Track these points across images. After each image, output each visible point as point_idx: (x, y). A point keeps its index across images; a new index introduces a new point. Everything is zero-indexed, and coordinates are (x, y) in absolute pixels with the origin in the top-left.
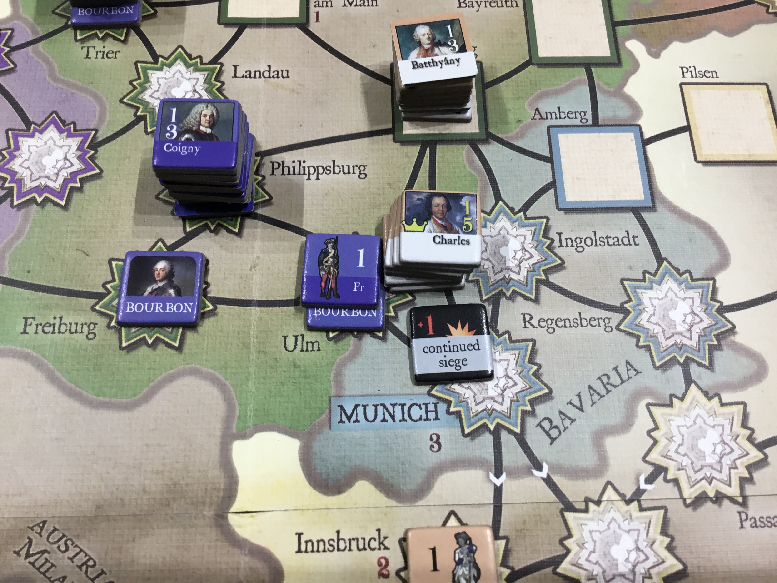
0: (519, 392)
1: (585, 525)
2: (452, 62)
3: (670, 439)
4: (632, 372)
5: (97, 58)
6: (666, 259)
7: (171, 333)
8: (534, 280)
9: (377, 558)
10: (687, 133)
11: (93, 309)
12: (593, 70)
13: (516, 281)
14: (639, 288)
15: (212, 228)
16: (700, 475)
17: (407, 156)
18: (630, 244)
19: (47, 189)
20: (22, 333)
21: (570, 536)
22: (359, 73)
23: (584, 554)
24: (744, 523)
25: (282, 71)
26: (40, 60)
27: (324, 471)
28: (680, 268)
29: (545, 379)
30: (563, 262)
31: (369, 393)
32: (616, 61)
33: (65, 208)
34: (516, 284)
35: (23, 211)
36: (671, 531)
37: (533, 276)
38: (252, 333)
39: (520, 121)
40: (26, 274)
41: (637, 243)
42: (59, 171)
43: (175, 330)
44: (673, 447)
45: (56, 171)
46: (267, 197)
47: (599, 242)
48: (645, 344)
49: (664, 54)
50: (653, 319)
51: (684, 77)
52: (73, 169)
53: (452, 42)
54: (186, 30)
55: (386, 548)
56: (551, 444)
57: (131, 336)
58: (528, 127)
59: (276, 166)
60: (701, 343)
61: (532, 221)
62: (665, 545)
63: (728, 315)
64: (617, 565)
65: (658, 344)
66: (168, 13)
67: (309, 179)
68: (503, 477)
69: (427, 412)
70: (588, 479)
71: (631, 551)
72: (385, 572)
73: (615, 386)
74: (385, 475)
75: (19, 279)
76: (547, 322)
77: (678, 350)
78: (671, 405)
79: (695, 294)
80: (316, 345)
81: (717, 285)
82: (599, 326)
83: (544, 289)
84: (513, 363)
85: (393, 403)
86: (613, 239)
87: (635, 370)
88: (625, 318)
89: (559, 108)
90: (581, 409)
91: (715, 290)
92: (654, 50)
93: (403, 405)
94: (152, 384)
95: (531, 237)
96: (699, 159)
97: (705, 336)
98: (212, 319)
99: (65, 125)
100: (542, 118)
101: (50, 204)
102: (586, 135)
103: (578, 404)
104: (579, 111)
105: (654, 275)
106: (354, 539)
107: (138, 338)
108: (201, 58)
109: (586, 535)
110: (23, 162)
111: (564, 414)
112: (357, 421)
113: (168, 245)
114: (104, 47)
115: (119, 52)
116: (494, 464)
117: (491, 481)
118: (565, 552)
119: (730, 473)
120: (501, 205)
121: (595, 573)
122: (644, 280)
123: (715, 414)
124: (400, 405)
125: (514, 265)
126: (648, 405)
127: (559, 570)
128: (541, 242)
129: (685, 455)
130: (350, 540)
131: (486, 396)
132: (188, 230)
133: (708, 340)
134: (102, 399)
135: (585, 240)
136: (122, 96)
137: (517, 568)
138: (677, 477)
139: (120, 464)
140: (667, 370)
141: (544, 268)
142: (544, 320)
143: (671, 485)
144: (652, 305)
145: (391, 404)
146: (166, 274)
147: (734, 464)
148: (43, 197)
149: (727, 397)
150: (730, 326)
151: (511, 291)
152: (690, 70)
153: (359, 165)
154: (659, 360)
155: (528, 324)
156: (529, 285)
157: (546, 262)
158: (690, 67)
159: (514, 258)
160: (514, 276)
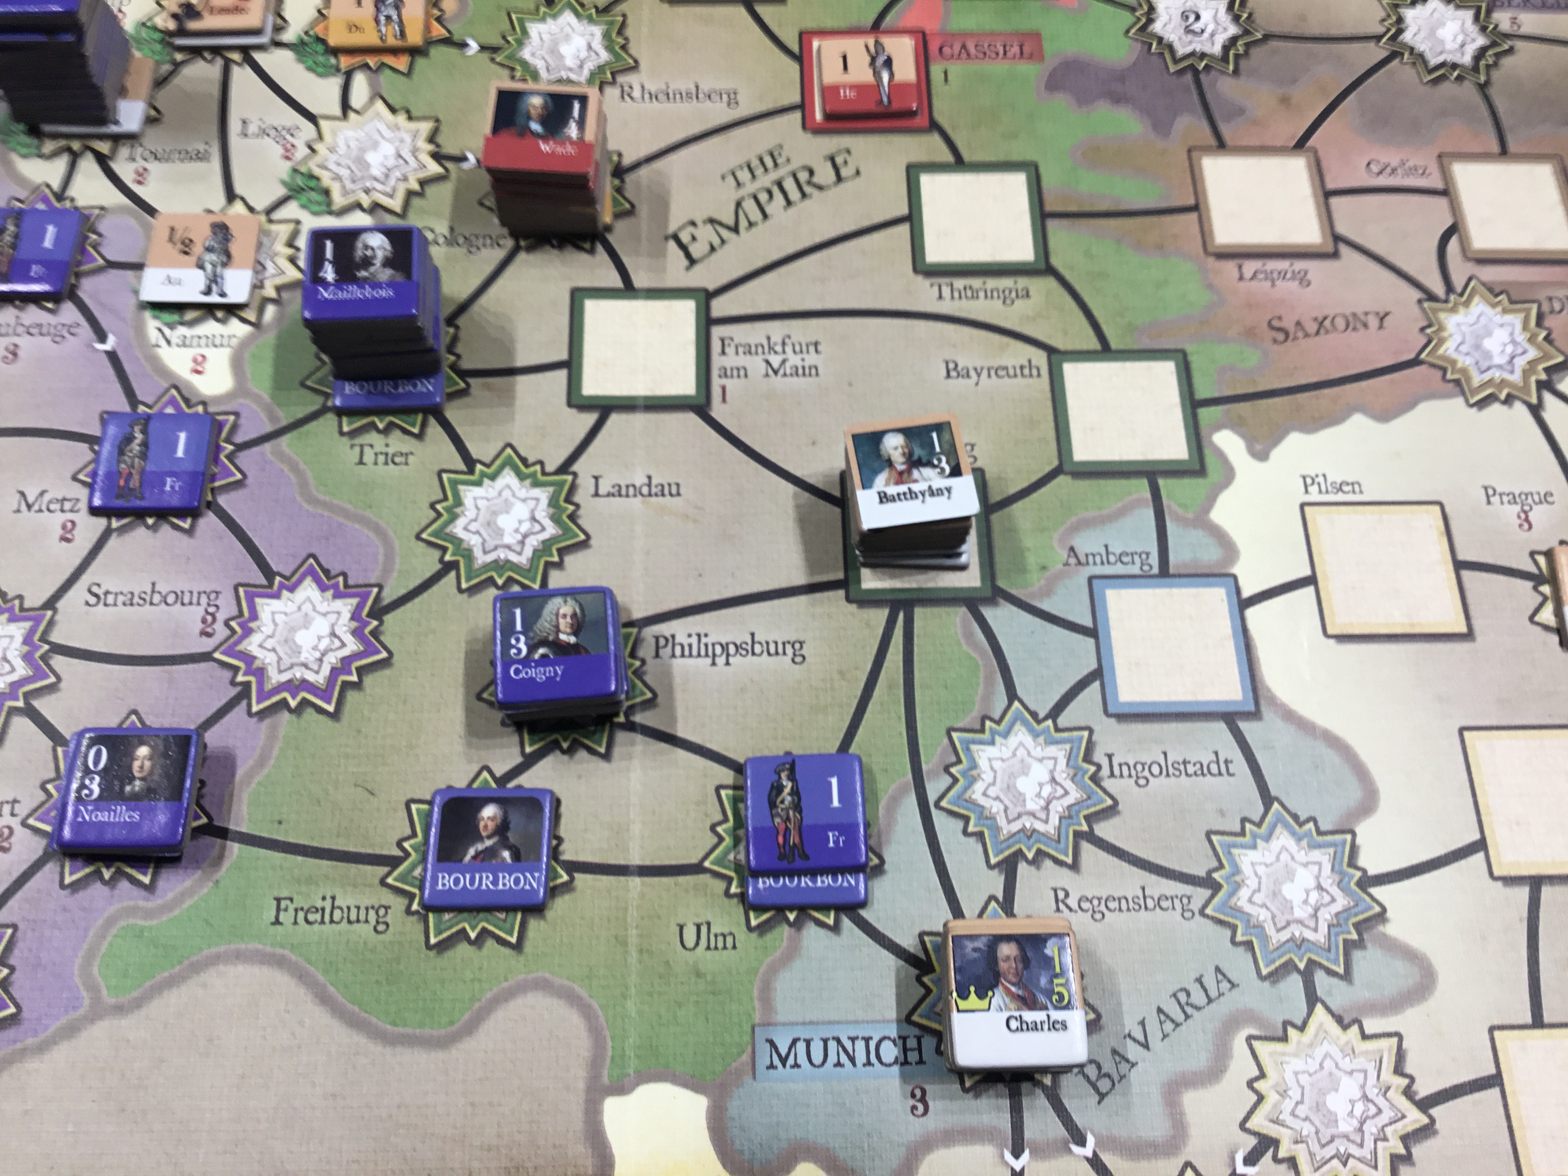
2: (940, 492)
3: (1283, 1094)
4: (1225, 985)
5: (376, 463)
6: (1277, 799)
7: (505, 921)
8: (1071, 833)
10: (1311, 589)
11: (383, 882)
12: (1161, 482)
13: (1043, 834)
14: (1235, 846)
15: (565, 745)
16: (1329, 1151)
17: (868, 625)
18: (1220, 774)
19: (305, 685)
20: (273, 924)
22: (790, 488)
25: (670, 485)
26: (286, 469)
27: (746, 1148)
28: (1299, 813)
29: (1089, 996)
30: (1116, 802)
31: (815, 1019)
32: (1197, 467)
33: (335, 716)
34: (1043, 839)
35: (267, 722)
37: (1069, 825)
38: (629, 919)
39: (1044, 568)
40: (276, 825)
41: (1231, 771)
42: (323, 655)
43: (511, 915)
44: (1288, 1105)
45: (318, 655)
46: (649, 695)
47: (1171, 770)
48: (1245, 939)
49: (1276, 454)
50: (1258, 898)
51: (1307, 492)
52: (346, 652)
53: (940, 460)
54: (518, 417)
56: (1099, 1103)
57: (443, 927)
58: (1058, 577)
59: (662, 642)
60: (1333, 938)
61: (1066, 735)
63: (1376, 891)
65: (1265, 938)
66: (488, 388)
67: (714, 664)
68: (1026, 1155)
69: (906, 1051)
70: (1156, 1158)
73: (1198, 1008)
74: (842, 1155)
75: (265, 834)
76: (1091, 902)
77: (1295, 949)
78: (1284, 1039)
79: (1323, 857)
80: (729, 940)
81: (1359, 841)
82: (1174, 908)
83: (1086, 847)
85: (853, 1035)
86: (1194, 764)
87: (1229, 981)
88: (1212, 897)
89: (1106, 546)
90: (1146, 1046)
91: (1354, 850)
92: (1258, 447)
93: (867, 1040)
94: (477, 1005)
95: (1065, 761)
96: (1330, 631)
97: (1339, 925)
98: (567, 897)
99: (329, 578)
100: (1079, 563)
101: (310, 711)
102: (1149, 591)
103: (1141, 1038)
104: (1139, 550)
105: (1259, 825)
107: (454, 930)
108: (541, 463)
110: (265, 640)
111: (1119, 1055)
112: (796, 1065)
113: (498, 774)
114: (387, 445)
115: (412, 453)
116: (1010, 1135)
117: (1007, 1164)
119: (1375, 1148)
120: (1017, 709)
122: (1243, 833)
123: (1354, 1052)
124: (863, 1038)
125: (1038, 807)
126: (1249, 1039)
128: (1082, 768)
129: (1306, 1119)
132: (528, 750)
133: (1343, 933)
134: (401, 1030)
135: (1150, 767)
136: (417, 529)
138: (1293, 1154)
139: (432, 1134)
140: (1279, 981)
141: (1086, 812)
142: (1088, 899)
143: (1284, 1167)
144: (1256, 874)
145: (849, 1038)
146: (497, 826)
147: (1382, 1136)
148: (299, 698)
149: (1372, 1025)
150: (1377, 909)
151: (1034, 850)
152: (1317, 480)
153: (792, 640)
154: (1267, 966)
155: (1062, 906)
156: (1063, 840)
157: (1089, 802)
158: (1317, 476)
159: (1039, 795)
160: (1040, 826)
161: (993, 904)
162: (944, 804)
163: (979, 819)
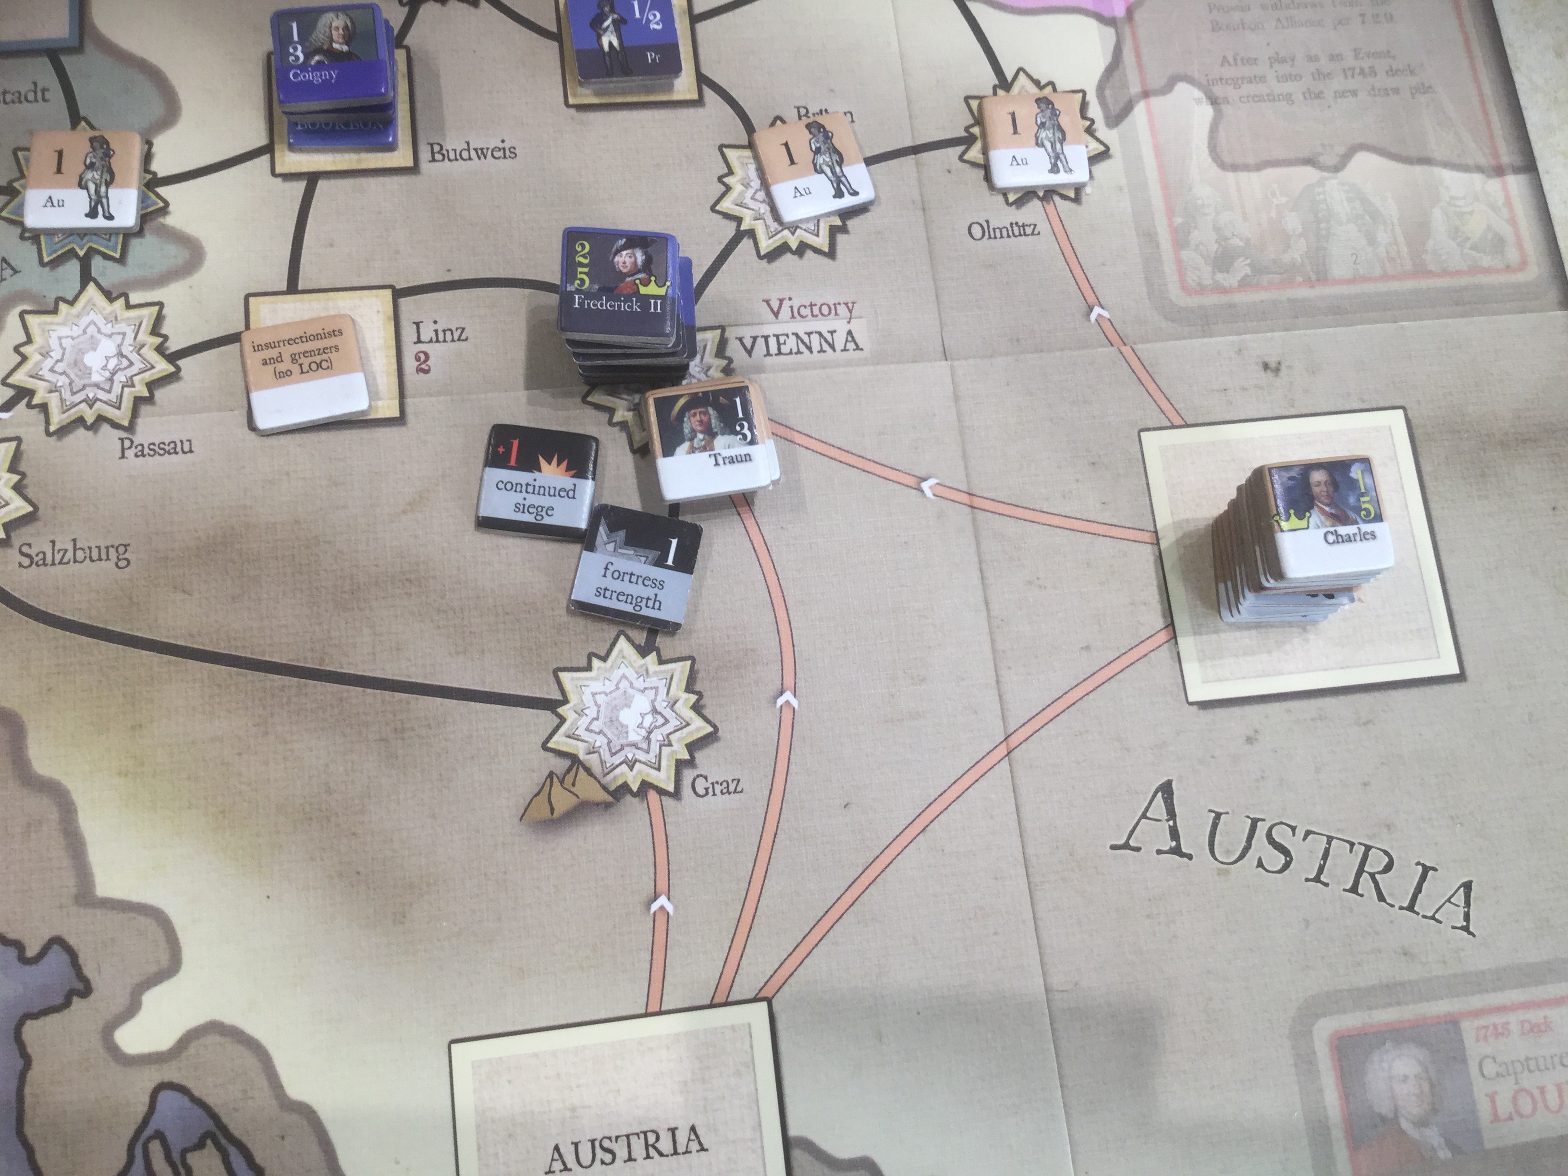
3: (45, 355)
4: (6, 271)
6: (85, 118)
16: (80, 397)
18: (36, 101)
24: (127, 453)
36: (22, 467)
41: (47, 98)
44: (48, 363)
62: (12, 484)
63: (163, 190)
77: (79, 239)
78: (54, 311)
81: (154, 150)
86: (13, 94)
87: (13, 268)
88: (10, 201)
91: (149, 157)
119: (122, 392)
123: (116, 318)
126: (23, 313)
129: (64, 373)
138: (45, 401)
140: (58, 266)
143: (37, 410)
147: (130, 383)
149: (135, 298)
150: (161, 204)
154: (49, 255)
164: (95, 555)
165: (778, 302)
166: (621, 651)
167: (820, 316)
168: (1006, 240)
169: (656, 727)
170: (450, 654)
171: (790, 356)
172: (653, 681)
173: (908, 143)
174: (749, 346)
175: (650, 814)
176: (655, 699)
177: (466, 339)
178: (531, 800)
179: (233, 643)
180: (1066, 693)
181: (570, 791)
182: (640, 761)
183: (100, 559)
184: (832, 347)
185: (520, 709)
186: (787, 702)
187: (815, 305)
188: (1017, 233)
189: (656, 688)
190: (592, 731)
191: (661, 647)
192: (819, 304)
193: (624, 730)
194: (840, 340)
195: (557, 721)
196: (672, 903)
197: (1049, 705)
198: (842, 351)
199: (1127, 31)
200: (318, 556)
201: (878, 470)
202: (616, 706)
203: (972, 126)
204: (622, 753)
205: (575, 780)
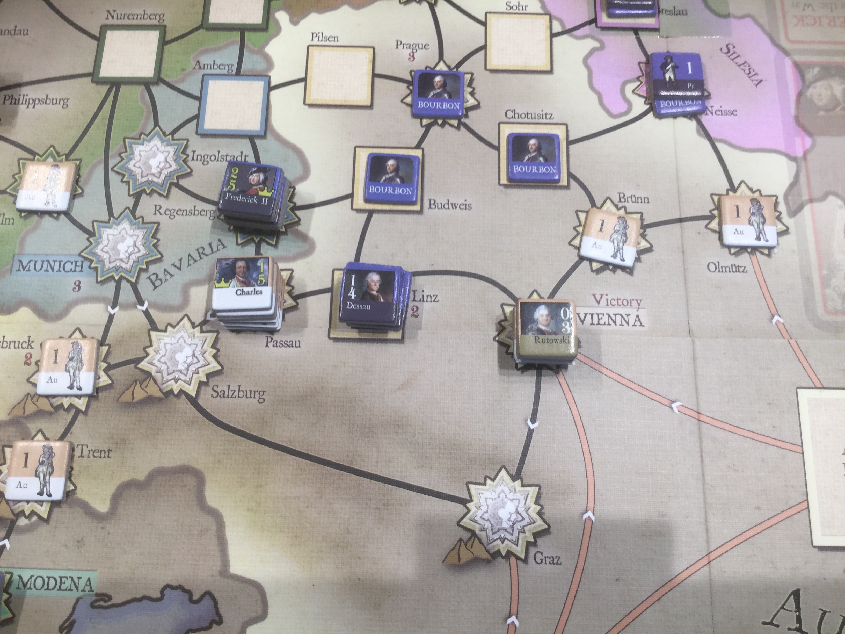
0: (141, 256)
1: (162, 339)
4: (221, 247)
8: (169, 183)
9: (25, 354)
10: (303, 83)
12: (246, 33)
13: (157, 183)
17: (98, 92)
21: (151, 345)
23: (158, 356)
24: (269, 344)
25: (24, 30)
29: (160, 249)
30: (192, 171)
31: (40, 253)
32: (265, 27)
34: (156, 185)
36: (218, 346)
37: (168, 180)
39: (184, 69)
41: (247, 160)
47: (220, 158)
48: (234, 228)
49: (302, 22)
51: (312, 40)
55: (32, 348)
56: (154, 290)
58: (189, 74)
59: (7, 98)
61: (177, 142)
62: (213, 354)
63: (298, 213)
64: (178, 365)
65: (243, 228)
67: (28, 107)
68: (117, 308)
69: (76, 266)
70: (173, 312)
71: (189, 357)
72: (29, 362)
73: (206, 255)
74: (40, 305)
76: (171, 212)
77: (256, 233)
80: (11, 221)
81: (296, 191)
82: (206, 215)
83: (174, 189)
84: (141, 237)
85: (55, 259)
86: (230, 157)
87: (223, 245)
89: (214, 61)
90: (180, 269)
91: (293, 195)
92: (295, 19)
93: (60, 262)
95: (173, 153)
96: (307, 102)
100: (200, 68)
102: (229, 82)
103: (178, 266)
104: (229, 64)
106: (13, 342)
109: (162, 346)
111: (167, 272)
112: (29, 270)
116: (112, 300)
117: (108, 311)
118: (145, 355)
120: (157, 130)
121: (162, 369)
124: (58, 261)
125: (157, 172)
127: (139, 366)
128: (180, 156)
130: (10, 342)
131: (116, 257)
135: (210, 157)
137: (112, 364)
140: (245, 246)
141: (177, 174)
142: (169, 210)
145: (53, 261)
150: (297, 219)
151: (150, 189)
152: (318, 35)
153: (64, 98)
154: (241, 240)
155: (157, 212)
156: (164, 185)
157: (180, 171)
158: (319, 33)
159: (158, 167)
160: (155, 180)
161: (127, 210)
162: (115, 169)
163: (130, 176)
164: (248, 395)
165: (600, 296)
166: (502, 477)
167: (622, 306)
168: (728, 273)
169: (517, 521)
170: (414, 467)
171: (604, 326)
172: (518, 496)
173: (677, 216)
174: (582, 318)
175: (510, 569)
176: (518, 506)
177: (438, 301)
178: (449, 552)
179: (310, 447)
180: (744, 532)
181: (470, 551)
182: (507, 539)
183: (251, 397)
184: (627, 323)
185: (447, 501)
186: (589, 517)
187: (620, 299)
188: (734, 270)
189: (519, 500)
190: (483, 519)
191: (523, 478)
192: (622, 299)
193: (500, 520)
194: (632, 320)
195: (465, 510)
196: (518, 621)
197: (734, 538)
198: (633, 326)
199: (803, 164)
200: (354, 407)
201: (648, 394)
202: (497, 507)
203: (713, 210)
204: (499, 533)
205: (472, 545)
